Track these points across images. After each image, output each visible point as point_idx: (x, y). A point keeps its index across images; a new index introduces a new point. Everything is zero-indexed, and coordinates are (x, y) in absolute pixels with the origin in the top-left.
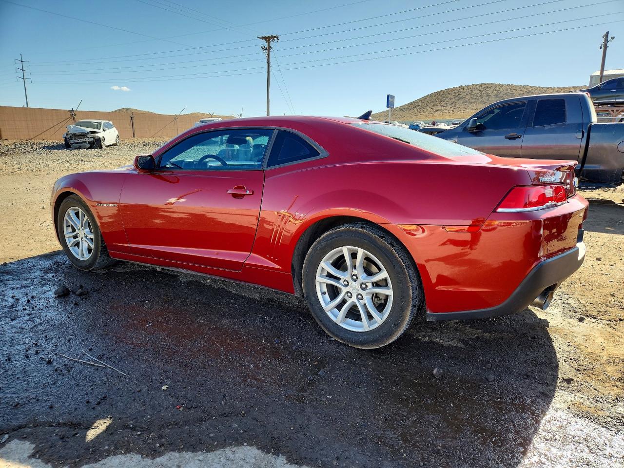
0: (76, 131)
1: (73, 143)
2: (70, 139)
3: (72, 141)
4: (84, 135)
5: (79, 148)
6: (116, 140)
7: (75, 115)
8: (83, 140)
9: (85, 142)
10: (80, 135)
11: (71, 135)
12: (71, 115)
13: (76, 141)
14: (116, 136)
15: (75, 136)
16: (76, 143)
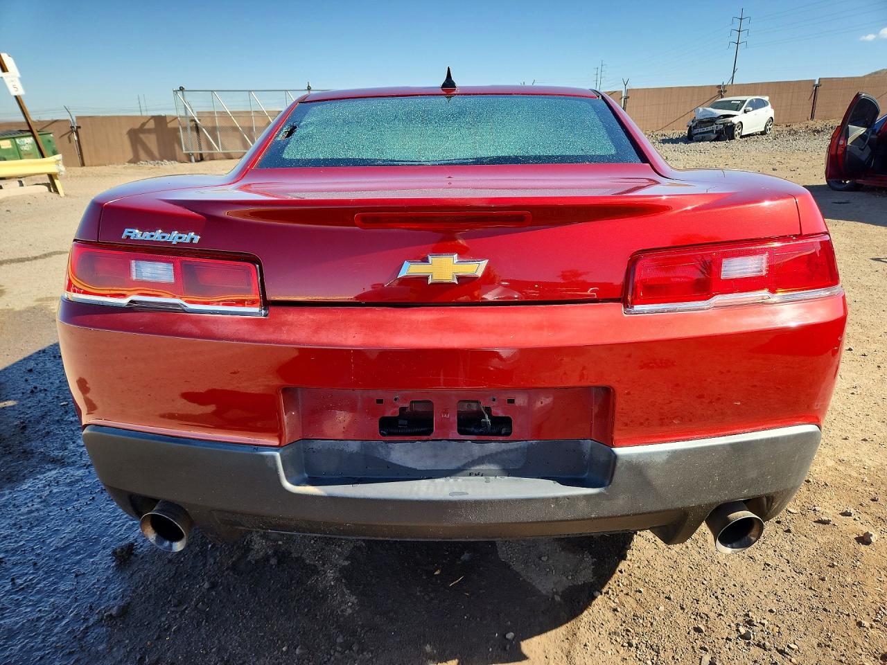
0: (705, 116)
1: (697, 134)
2: (695, 128)
3: (696, 131)
4: (712, 121)
5: (703, 140)
6: (766, 125)
7: (725, 91)
8: (710, 128)
9: (712, 131)
10: (709, 122)
11: (697, 122)
12: (719, 92)
13: (701, 130)
14: (767, 118)
15: (702, 123)
16: (700, 133)
